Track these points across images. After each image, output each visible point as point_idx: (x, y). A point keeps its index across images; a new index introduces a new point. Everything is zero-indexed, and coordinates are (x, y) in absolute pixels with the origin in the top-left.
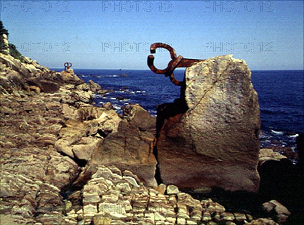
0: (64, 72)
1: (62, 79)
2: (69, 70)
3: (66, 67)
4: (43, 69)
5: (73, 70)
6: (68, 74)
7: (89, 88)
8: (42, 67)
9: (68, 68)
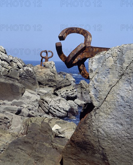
0: (39, 66)
1: (34, 79)
2: (47, 63)
3: (43, 58)
4: (11, 61)
5: (53, 63)
6: (44, 70)
7: (79, 95)
8: (11, 58)
9: (47, 60)
